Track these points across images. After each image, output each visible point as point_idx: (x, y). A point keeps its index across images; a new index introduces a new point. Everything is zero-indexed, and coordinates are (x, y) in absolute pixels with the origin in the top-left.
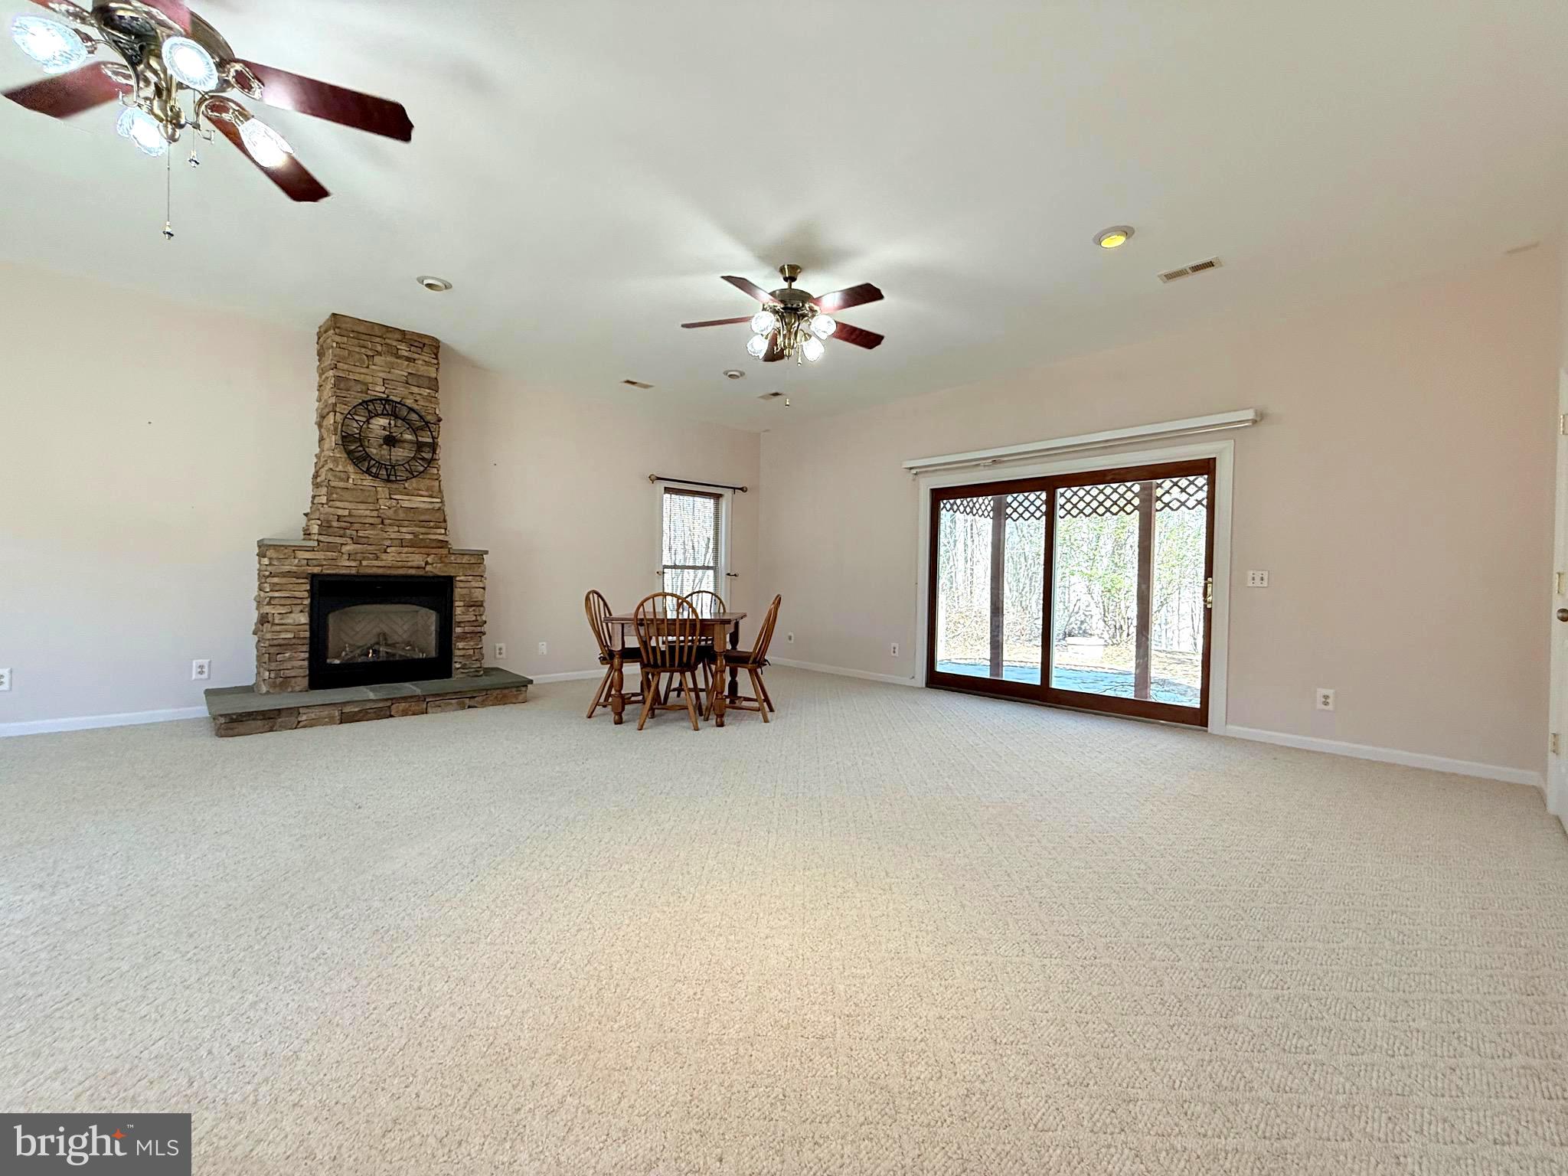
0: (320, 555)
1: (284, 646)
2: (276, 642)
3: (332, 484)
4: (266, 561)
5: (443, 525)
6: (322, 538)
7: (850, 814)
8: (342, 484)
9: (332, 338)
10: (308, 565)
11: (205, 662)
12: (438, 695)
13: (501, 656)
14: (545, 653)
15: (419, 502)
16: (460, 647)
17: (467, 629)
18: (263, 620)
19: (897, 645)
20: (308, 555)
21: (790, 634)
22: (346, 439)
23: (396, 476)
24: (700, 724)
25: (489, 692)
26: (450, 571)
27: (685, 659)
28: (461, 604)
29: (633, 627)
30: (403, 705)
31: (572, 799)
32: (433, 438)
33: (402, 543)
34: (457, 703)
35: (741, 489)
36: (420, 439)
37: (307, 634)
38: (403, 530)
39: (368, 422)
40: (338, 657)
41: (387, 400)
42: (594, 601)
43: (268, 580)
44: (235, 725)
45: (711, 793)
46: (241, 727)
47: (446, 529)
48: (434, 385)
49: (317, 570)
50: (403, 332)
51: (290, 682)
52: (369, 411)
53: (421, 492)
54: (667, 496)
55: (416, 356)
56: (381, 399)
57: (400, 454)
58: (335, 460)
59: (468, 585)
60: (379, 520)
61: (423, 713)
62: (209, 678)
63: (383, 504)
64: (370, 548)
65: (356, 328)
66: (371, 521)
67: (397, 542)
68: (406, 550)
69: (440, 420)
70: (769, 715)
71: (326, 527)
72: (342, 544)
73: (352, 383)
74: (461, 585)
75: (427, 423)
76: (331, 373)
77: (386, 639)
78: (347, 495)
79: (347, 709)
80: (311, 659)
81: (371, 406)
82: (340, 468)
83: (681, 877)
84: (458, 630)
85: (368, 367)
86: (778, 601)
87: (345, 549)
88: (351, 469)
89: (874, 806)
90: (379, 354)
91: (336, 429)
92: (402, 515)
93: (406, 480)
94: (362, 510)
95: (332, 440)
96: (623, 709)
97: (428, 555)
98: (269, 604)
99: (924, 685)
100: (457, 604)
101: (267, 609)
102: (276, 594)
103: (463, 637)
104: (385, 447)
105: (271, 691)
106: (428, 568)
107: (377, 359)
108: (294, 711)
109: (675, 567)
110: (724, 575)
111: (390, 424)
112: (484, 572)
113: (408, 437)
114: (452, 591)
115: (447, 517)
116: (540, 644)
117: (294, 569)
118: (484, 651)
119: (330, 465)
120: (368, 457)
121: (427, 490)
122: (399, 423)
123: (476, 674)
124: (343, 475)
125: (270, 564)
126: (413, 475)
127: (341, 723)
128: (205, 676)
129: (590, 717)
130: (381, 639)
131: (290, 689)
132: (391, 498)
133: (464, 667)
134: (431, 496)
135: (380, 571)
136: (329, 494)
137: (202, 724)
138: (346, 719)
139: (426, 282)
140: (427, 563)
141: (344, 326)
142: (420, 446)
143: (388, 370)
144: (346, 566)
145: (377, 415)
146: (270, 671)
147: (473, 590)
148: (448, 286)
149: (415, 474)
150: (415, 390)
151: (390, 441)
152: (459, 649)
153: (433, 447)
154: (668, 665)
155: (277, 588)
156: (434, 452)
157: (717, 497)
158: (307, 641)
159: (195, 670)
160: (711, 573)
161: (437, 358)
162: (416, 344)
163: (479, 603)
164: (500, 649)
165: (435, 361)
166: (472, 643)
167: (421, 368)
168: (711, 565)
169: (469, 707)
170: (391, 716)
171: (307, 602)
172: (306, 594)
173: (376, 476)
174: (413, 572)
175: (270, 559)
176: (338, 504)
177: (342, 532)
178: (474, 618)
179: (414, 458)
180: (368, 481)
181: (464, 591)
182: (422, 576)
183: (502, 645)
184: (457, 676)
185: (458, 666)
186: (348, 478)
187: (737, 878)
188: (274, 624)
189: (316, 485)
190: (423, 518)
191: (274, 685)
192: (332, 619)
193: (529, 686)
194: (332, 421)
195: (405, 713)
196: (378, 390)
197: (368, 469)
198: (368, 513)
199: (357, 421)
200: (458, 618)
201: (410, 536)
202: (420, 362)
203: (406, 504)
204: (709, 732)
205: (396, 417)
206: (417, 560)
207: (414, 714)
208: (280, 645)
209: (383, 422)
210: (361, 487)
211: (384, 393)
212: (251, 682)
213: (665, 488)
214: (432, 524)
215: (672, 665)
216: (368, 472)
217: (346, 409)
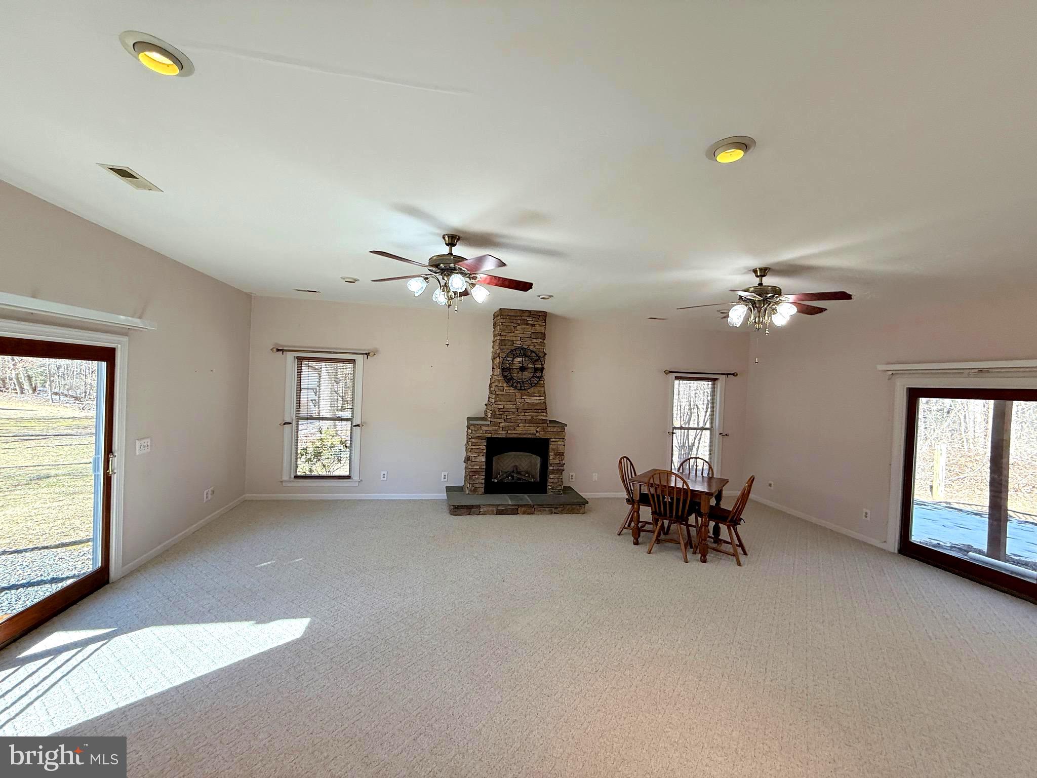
0: (490, 428)
1: (476, 472)
2: (472, 470)
3: (497, 393)
4: (470, 431)
5: (545, 411)
6: (492, 420)
7: (789, 680)
8: (501, 393)
9: (500, 320)
10: (486, 433)
11: (446, 474)
12: (540, 505)
13: (572, 480)
14: (596, 479)
15: (535, 400)
16: (551, 477)
17: (555, 468)
18: (468, 459)
19: (868, 511)
20: (486, 428)
21: (770, 482)
22: (504, 370)
23: (524, 387)
24: (689, 556)
25: (565, 506)
26: (548, 436)
27: (680, 513)
28: (553, 454)
29: (646, 487)
30: (523, 509)
31: (603, 606)
32: (542, 365)
33: (526, 421)
34: (549, 510)
35: (733, 374)
36: (536, 366)
37: (484, 467)
38: (527, 414)
39: (513, 361)
40: (496, 478)
41: (522, 349)
42: (624, 464)
43: (471, 440)
44: (456, 510)
45: (688, 626)
46: (458, 512)
47: (546, 413)
48: (543, 336)
49: (489, 436)
50: (530, 311)
51: (477, 490)
52: (514, 355)
53: (536, 394)
54: (676, 382)
55: (536, 323)
56: (519, 348)
57: (527, 374)
58: (499, 381)
59: (556, 443)
60: (516, 410)
61: (532, 514)
62: (447, 481)
63: (518, 401)
64: (512, 424)
65: (510, 314)
66: (513, 410)
67: (523, 421)
68: (527, 425)
69: (546, 354)
70: (742, 558)
71: (494, 415)
72: (500, 423)
73: (507, 342)
74: (553, 443)
75: (539, 357)
76: (498, 338)
77: (517, 469)
78: (502, 398)
79: (500, 508)
80: (485, 479)
81: (514, 353)
82: (501, 385)
83: (659, 693)
84: (551, 468)
85: (514, 332)
86: (752, 480)
87: (501, 425)
88: (505, 385)
89: (812, 678)
90: (519, 325)
91: (499, 366)
92: (526, 407)
93: (529, 389)
94: (509, 405)
95: (497, 371)
96: (639, 536)
97: (538, 427)
98: (471, 452)
99: (896, 551)
100: (550, 454)
101: (469, 454)
102: (473, 447)
103: (553, 472)
104: (520, 372)
105: (470, 493)
106: (538, 434)
107: (518, 328)
108: (479, 507)
109: (681, 428)
110: (718, 434)
111: (522, 360)
112: (565, 436)
113: (530, 366)
114: (548, 447)
115: (547, 407)
116: (594, 474)
117: (480, 435)
118: (563, 480)
119: (496, 384)
120: (512, 378)
121: (538, 394)
122: (527, 359)
123: (559, 493)
124: (501, 388)
125: (472, 433)
126: (532, 385)
127: (496, 514)
128: (446, 480)
129: (619, 535)
130: (515, 469)
131: (477, 493)
132: (522, 398)
133: (553, 488)
134: (540, 396)
135: (515, 436)
136: (495, 398)
137: (445, 503)
138: (500, 513)
139: (541, 297)
140: (537, 432)
141: (504, 314)
142: (536, 370)
143: (522, 332)
144: (502, 434)
145: (518, 357)
146: (470, 483)
147: (559, 446)
148: (551, 296)
149: (533, 384)
150: (535, 341)
151: (523, 369)
152: (551, 479)
153: (542, 369)
154: (668, 515)
155: (474, 444)
156: (542, 373)
157: (714, 380)
158: (484, 470)
159: (443, 477)
160: (708, 432)
161: (545, 322)
162: (536, 316)
163: (562, 454)
164: (572, 476)
165: (545, 324)
166: (557, 476)
167: (538, 329)
168: (708, 426)
169: (555, 513)
170: (519, 514)
171: (485, 451)
172: (484, 447)
173: (515, 388)
174: (530, 436)
175: (472, 430)
176: (499, 403)
177: (500, 416)
178: (559, 462)
179: (533, 377)
180: (512, 390)
181: (554, 447)
182: (534, 438)
183: (573, 474)
184: (550, 493)
185: (550, 487)
186: (504, 389)
187: (694, 708)
188: (472, 461)
189: (491, 392)
190: (536, 407)
191: (471, 491)
192: (494, 459)
193: (586, 505)
194: (498, 362)
195: (524, 513)
196: (518, 343)
197: (512, 385)
198: (511, 406)
199: (508, 361)
200: (551, 462)
201: (530, 418)
202: (537, 326)
203: (528, 401)
204: (695, 565)
205: (526, 356)
206: (532, 430)
207: (528, 514)
208: (474, 471)
209: (519, 359)
210: (509, 394)
211: (520, 344)
212: (462, 484)
213: (676, 377)
214: (540, 411)
215: (671, 516)
216: (512, 386)
217: (504, 355)
